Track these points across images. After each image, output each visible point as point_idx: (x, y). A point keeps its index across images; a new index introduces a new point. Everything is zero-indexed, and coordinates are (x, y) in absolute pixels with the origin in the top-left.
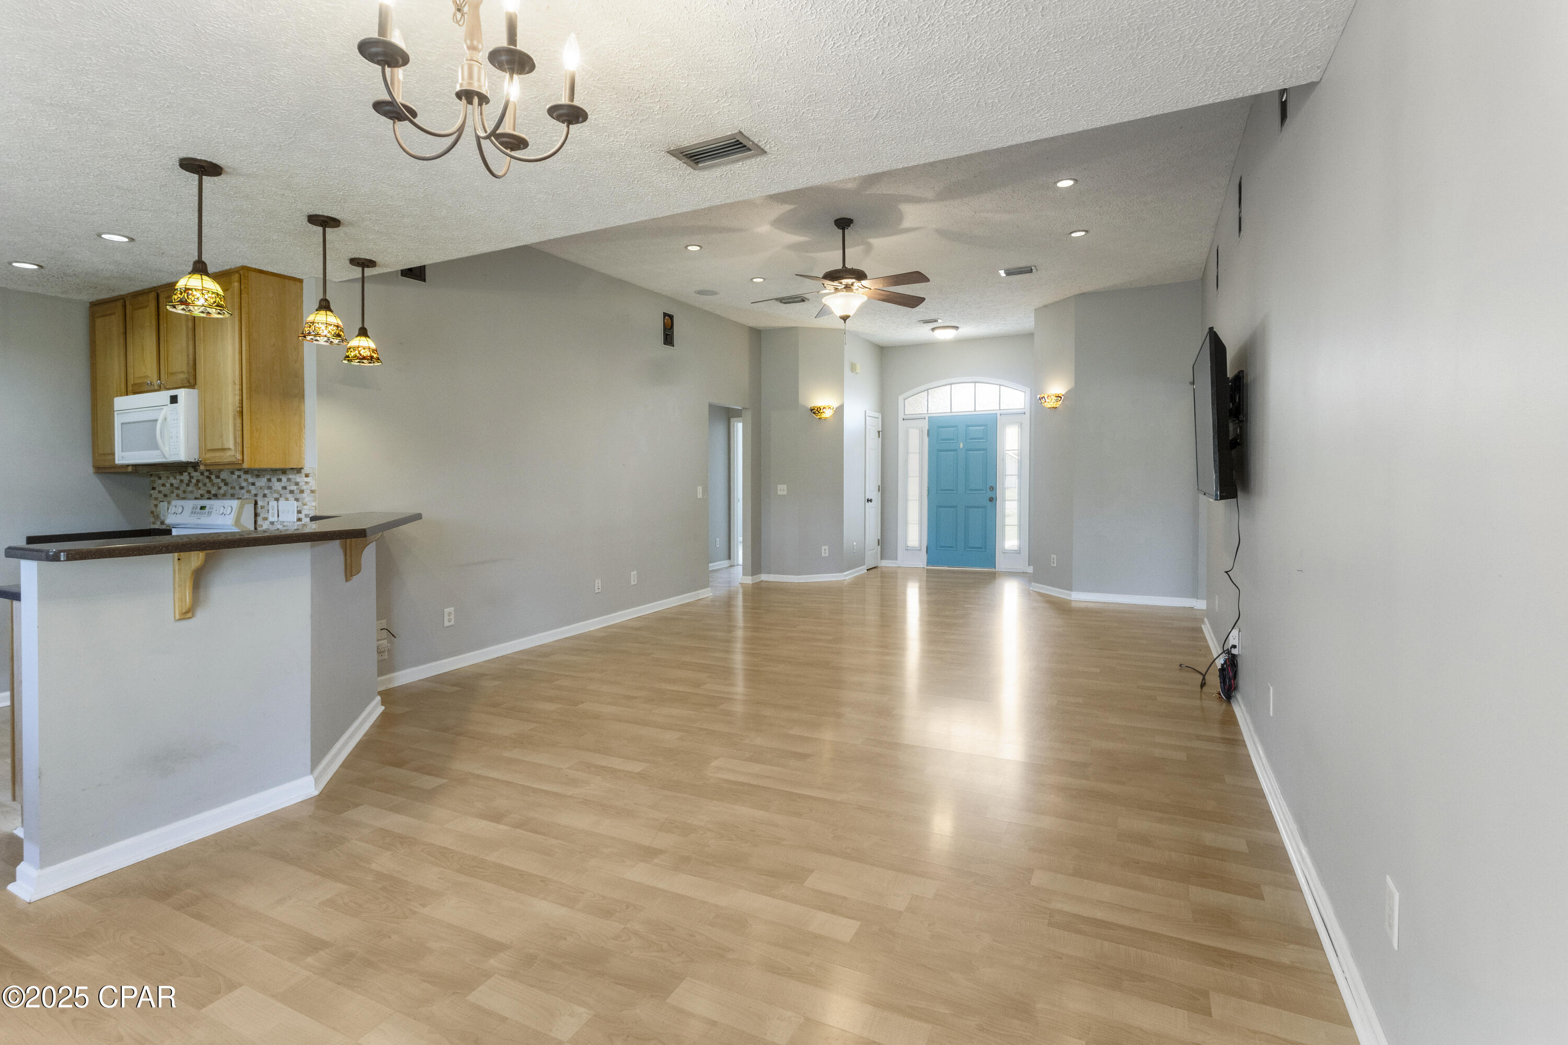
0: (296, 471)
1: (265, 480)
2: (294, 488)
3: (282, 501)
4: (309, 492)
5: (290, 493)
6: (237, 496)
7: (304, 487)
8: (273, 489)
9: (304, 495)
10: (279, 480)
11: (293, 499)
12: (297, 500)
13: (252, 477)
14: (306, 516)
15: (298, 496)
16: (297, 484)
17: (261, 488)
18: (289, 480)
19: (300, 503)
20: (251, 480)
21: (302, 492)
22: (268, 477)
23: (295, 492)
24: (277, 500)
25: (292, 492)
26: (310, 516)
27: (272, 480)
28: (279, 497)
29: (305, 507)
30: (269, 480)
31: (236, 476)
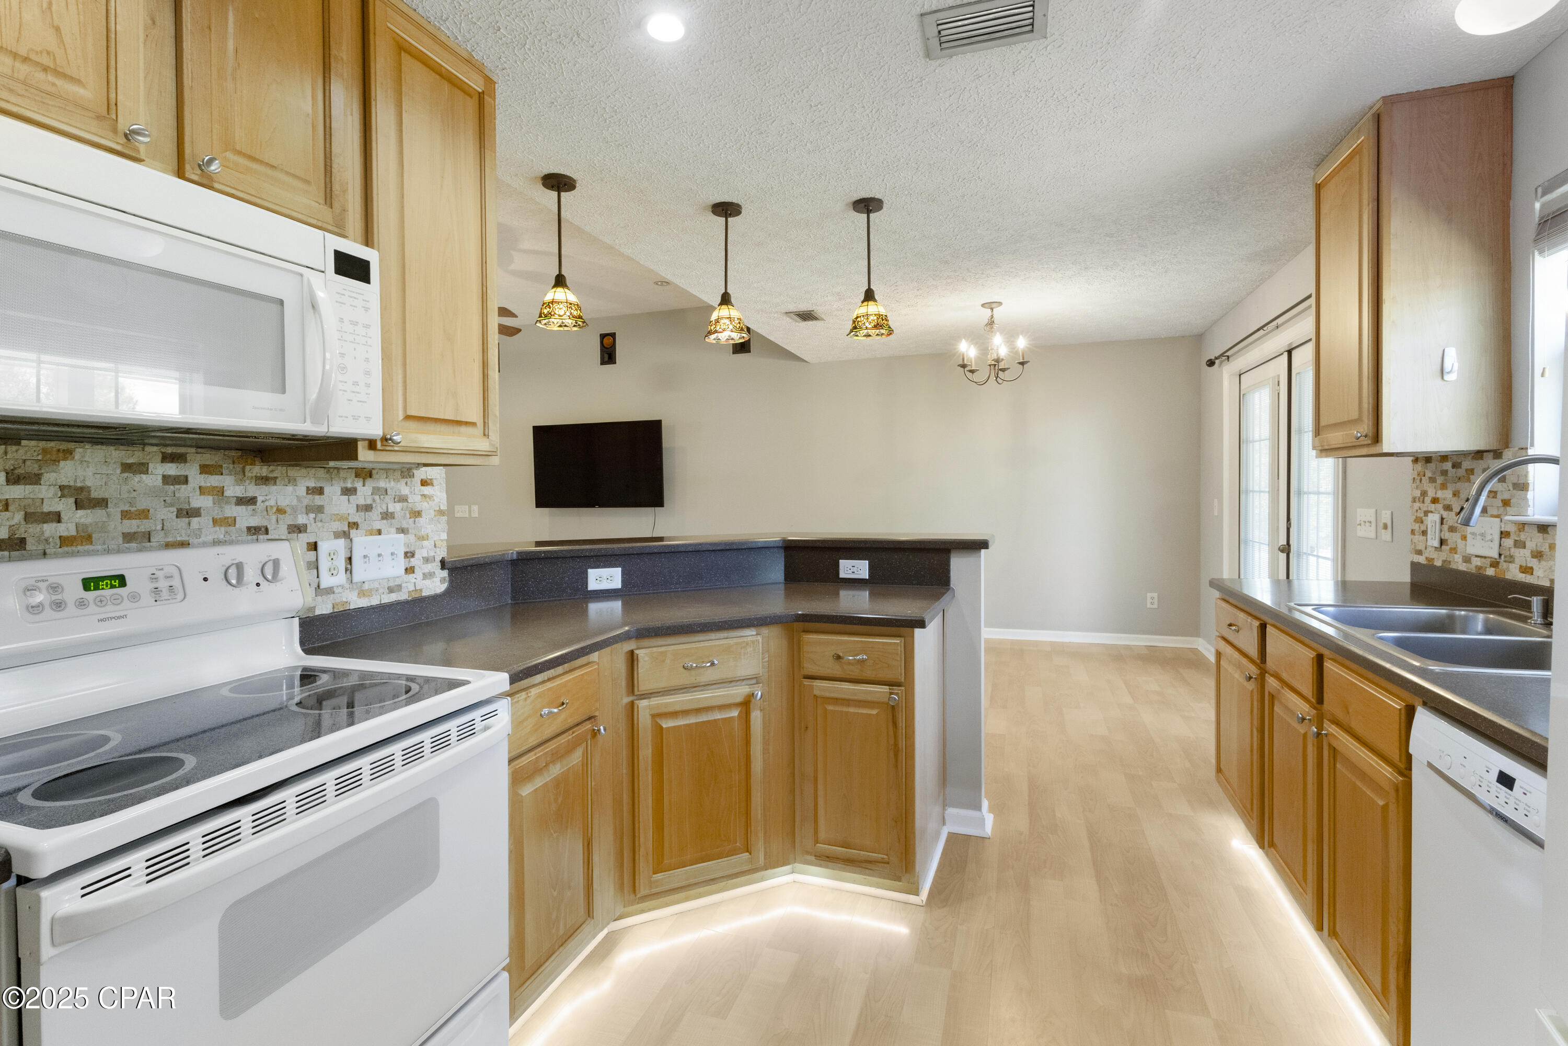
0: (398, 474)
1: (302, 490)
2: (398, 506)
3: (360, 540)
4: (433, 513)
5: (383, 518)
6: (157, 538)
7: (424, 506)
8: (326, 509)
9: (421, 521)
10: (349, 492)
11: (394, 530)
12: (402, 531)
13: (240, 482)
14: (427, 560)
15: (407, 523)
16: (403, 499)
17: (280, 511)
18: (376, 491)
19: (411, 538)
20: (234, 490)
21: (417, 514)
22: (312, 484)
23: (396, 515)
24: (346, 535)
25: (387, 516)
26: (438, 559)
27: (327, 490)
28: (346, 529)
29: (425, 543)
30: (320, 491)
31: (160, 478)
